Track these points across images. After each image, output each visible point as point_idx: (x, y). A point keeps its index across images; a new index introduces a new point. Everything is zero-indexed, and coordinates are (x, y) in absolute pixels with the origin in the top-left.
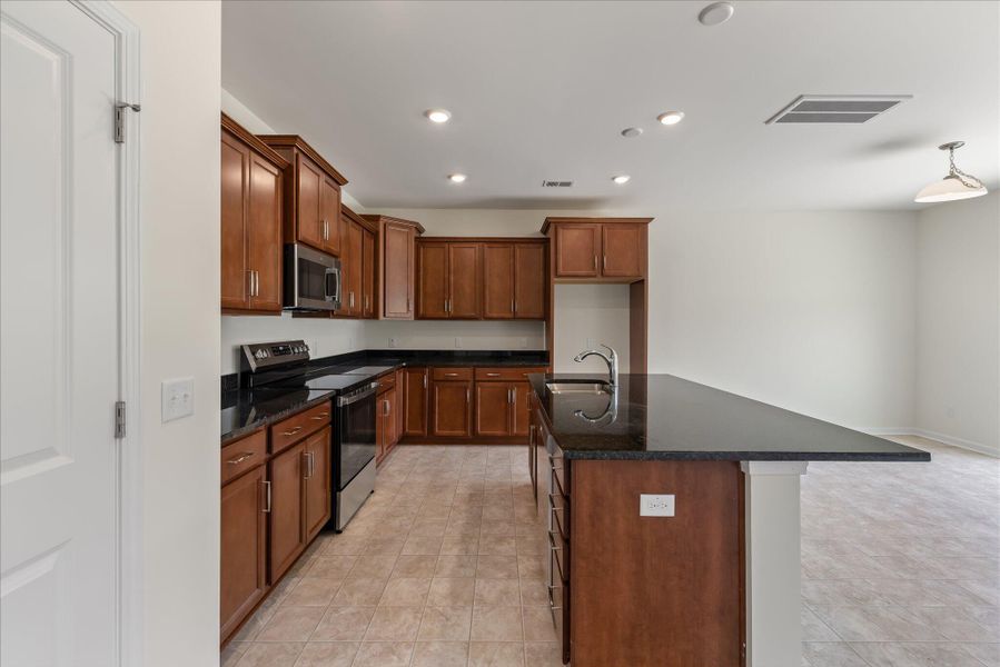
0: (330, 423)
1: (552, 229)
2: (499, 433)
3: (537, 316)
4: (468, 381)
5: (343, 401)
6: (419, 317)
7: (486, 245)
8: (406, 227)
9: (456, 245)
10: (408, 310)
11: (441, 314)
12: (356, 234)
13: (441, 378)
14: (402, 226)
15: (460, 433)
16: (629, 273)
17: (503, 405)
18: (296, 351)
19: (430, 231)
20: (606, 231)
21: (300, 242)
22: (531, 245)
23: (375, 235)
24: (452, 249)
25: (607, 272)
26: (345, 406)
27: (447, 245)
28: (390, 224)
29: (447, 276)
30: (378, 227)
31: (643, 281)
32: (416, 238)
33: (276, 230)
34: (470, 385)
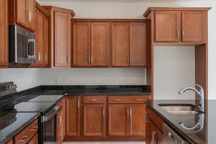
0: (37, 132)
1: (152, 14)
2: (122, 134)
3: (143, 65)
4: (104, 104)
5: (44, 119)
6: (73, 66)
7: (112, 24)
8: (66, 13)
9: (95, 23)
10: (67, 62)
11: (86, 64)
12: (40, 18)
13: (88, 102)
14: (64, 13)
15: (99, 134)
16: (197, 40)
17: (124, 117)
18: (10, 88)
19: (78, 15)
20: (183, 15)
21: (18, 24)
22: (139, 24)
23: (49, 18)
24: (92, 26)
25: (184, 39)
26: (45, 121)
27: (89, 24)
28: (57, 11)
29: (89, 41)
30: (50, 13)
31: (205, 44)
32: (71, 19)
33: (5, 17)
34: (105, 105)
